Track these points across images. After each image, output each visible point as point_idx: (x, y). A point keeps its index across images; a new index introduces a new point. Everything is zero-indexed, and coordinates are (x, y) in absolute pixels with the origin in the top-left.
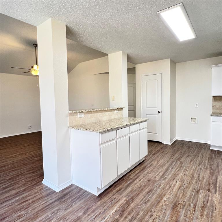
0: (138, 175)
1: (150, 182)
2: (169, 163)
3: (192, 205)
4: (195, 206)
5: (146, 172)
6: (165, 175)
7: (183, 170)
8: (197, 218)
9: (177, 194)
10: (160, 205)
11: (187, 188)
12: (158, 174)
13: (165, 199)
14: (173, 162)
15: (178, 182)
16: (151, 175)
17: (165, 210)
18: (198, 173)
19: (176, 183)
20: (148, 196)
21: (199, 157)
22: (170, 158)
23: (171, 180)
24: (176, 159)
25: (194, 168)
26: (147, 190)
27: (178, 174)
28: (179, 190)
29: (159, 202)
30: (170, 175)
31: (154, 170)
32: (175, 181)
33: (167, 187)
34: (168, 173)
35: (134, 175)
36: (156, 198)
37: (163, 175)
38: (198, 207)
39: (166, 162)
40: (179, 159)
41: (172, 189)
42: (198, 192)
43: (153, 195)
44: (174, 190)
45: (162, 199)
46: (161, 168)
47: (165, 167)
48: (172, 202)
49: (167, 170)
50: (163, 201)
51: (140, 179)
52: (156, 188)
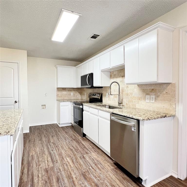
0: (30, 173)
1: (49, 172)
2: (45, 148)
3: (90, 167)
4: (92, 167)
5: (35, 165)
6: (54, 158)
7: (61, 148)
8: (101, 174)
9: (76, 167)
10: (76, 183)
11: (76, 159)
12: (48, 161)
13: (74, 176)
14: (47, 145)
15: (67, 158)
16: (43, 165)
17: (83, 184)
18: (71, 145)
19: (67, 160)
20: (61, 184)
21: (60, 134)
22: (42, 144)
23: (62, 160)
24: (47, 142)
25: (65, 143)
26: (55, 180)
27: (61, 153)
28: (74, 163)
29: (73, 182)
30: (57, 157)
31: (40, 159)
32: (65, 159)
33: (66, 167)
34: (54, 155)
35: (26, 176)
36: (68, 180)
37: (52, 160)
38: (94, 167)
39: (42, 148)
40: (49, 141)
41: (70, 166)
42: (84, 157)
43: (63, 180)
44: (72, 166)
45: (72, 178)
46: (43, 155)
47: (46, 153)
48: (80, 175)
49: (50, 154)
50: (74, 179)
51: (37, 175)
52: (59, 173)
